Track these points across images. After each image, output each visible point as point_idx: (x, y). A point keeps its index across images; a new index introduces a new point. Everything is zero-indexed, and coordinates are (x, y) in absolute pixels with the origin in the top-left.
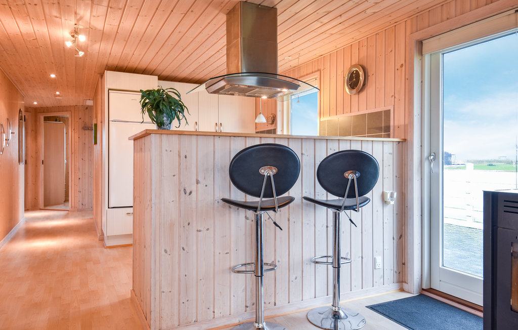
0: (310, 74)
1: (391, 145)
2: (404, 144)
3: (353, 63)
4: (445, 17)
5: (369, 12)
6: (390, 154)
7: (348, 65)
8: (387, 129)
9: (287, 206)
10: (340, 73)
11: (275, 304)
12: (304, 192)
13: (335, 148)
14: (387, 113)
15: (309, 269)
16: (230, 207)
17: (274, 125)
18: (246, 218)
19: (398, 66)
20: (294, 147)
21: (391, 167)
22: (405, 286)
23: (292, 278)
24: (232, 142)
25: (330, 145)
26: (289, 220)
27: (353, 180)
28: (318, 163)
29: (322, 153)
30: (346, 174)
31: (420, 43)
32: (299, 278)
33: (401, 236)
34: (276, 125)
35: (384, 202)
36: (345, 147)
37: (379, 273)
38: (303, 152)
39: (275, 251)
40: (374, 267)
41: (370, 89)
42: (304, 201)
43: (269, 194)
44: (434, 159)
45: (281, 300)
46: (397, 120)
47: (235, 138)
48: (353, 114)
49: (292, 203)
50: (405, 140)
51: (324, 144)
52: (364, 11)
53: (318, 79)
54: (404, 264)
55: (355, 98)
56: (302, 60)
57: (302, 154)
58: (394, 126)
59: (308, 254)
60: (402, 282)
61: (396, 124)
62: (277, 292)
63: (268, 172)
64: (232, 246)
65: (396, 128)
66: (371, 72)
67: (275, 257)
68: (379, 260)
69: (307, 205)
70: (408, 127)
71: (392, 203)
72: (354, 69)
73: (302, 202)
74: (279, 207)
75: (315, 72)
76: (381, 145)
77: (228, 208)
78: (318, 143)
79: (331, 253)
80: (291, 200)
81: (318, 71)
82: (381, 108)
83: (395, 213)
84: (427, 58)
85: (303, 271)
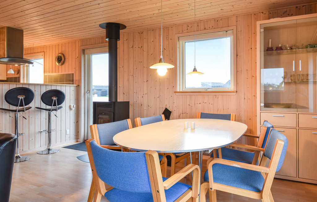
0: (39, 52)
1: (73, 87)
2: (78, 87)
3: (59, 52)
4: (91, 44)
5: (63, 37)
6: (73, 90)
7: (57, 53)
8: (73, 81)
9: (28, 110)
10: (53, 55)
11: (23, 150)
12: (36, 105)
13: (49, 88)
14: (73, 74)
15: (38, 136)
16: (2, 112)
17: (19, 75)
18: (10, 116)
19: (76, 57)
20: (32, 88)
21: (73, 95)
22: (79, 140)
23: (31, 139)
24: (3, 86)
25: (47, 87)
26: (29, 117)
27: (55, 100)
28: (42, 94)
29: (44, 90)
30: (52, 98)
31: (84, 50)
32: (33, 140)
33: (77, 122)
34: (20, 75)
35: (70, 109)
36: (54, 88)
37: (68, 136)
38: (36, 90)
39: (23, 129)
40: (66, 134)
41: (66, 64)
42: (36, 109)
43: (21, 105)
44: (89, 93)
45: (26, 148)
46: (76, 78)
47: (5, 84)
48: (59, 73)
49: (31, 109)
50: (79, 85)
51: (45, 87)
52: (62, 36)
53: (43, 55)
54: (78, 132)
55: (60, 67)
56: (35, 46)
57: (35, 91)
58: (75, 80)
59: (37, 130)
60: (78, 139)
61: (76, 79)
62: (24, 145)
63: (21, 97)
64: (3, 127)
65: (76, 81)
66: (66, 57)
67: (23, 131)
68: (68, 131)
69: (37, 110)
70: (80, 80)
71: (73, 109)
72: (60, 55)
73: (35, 110)
74: (26, 110)
75: (42, 52)
76: (69, 87)
77: (1, 112)
78: (42, 87)
79: (47, 129)
80: (30, 108)
81: (43, 52)
82: (70, 72)
83: (75, 113)
84: (86, 56)
85: (35, 137)
